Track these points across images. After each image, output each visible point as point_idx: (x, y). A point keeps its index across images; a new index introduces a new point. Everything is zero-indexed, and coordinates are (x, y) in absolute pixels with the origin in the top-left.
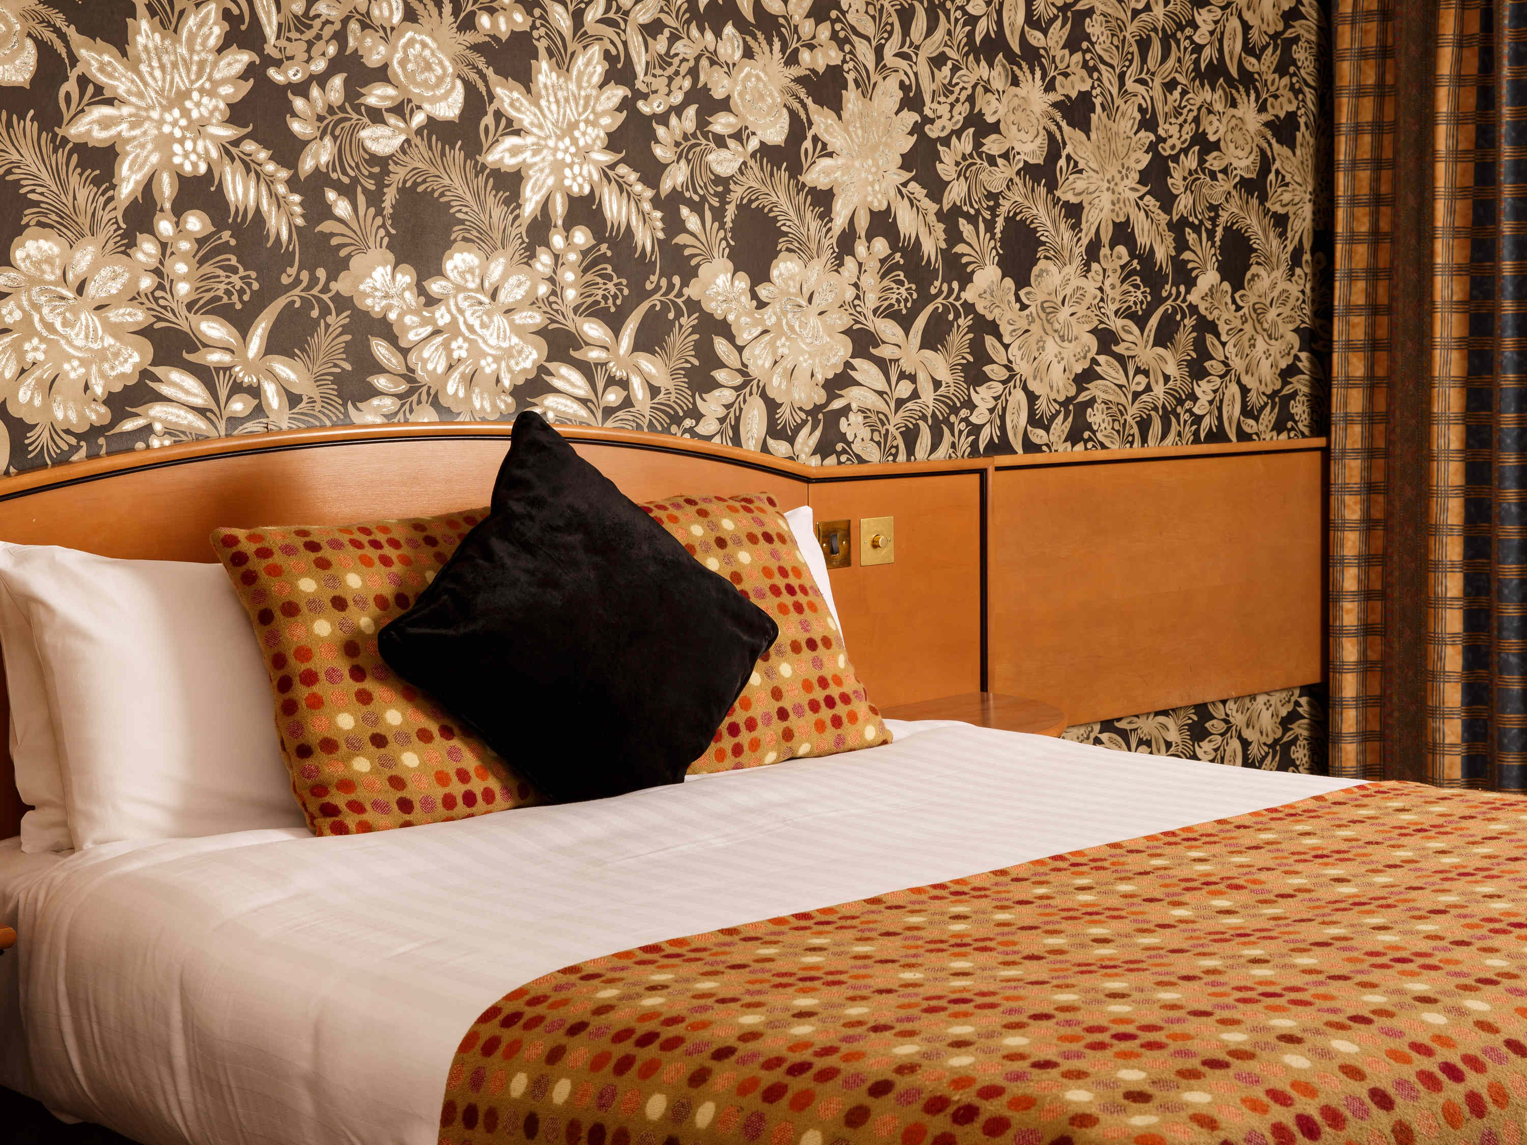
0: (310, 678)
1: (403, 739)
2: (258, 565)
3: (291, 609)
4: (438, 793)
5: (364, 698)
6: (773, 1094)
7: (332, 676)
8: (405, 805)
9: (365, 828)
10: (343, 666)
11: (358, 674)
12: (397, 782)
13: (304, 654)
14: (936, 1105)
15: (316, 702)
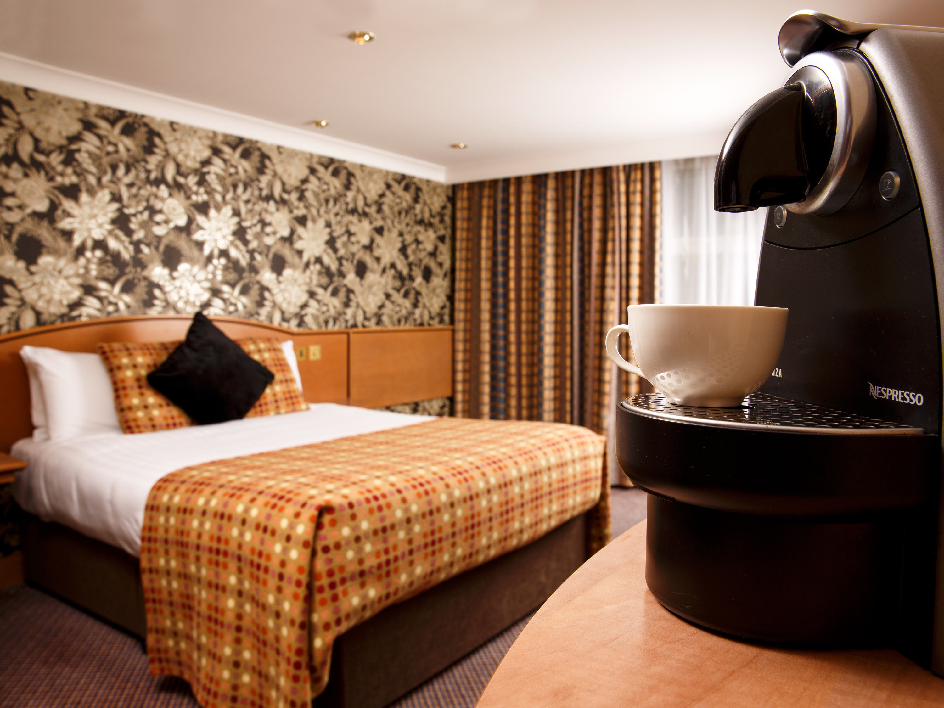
0: (124, 388)
1: (154, 406)
2: (109, 355)
3: (119, 368)
4: (164, 422)
5: (142, 394)
7: (132, 388)
8: (153, 426)
9: (140, 432)
10: (135, 384)
11: (140, 387)
12: (151, 419)
13: (123, 381)
15: (126, 396)
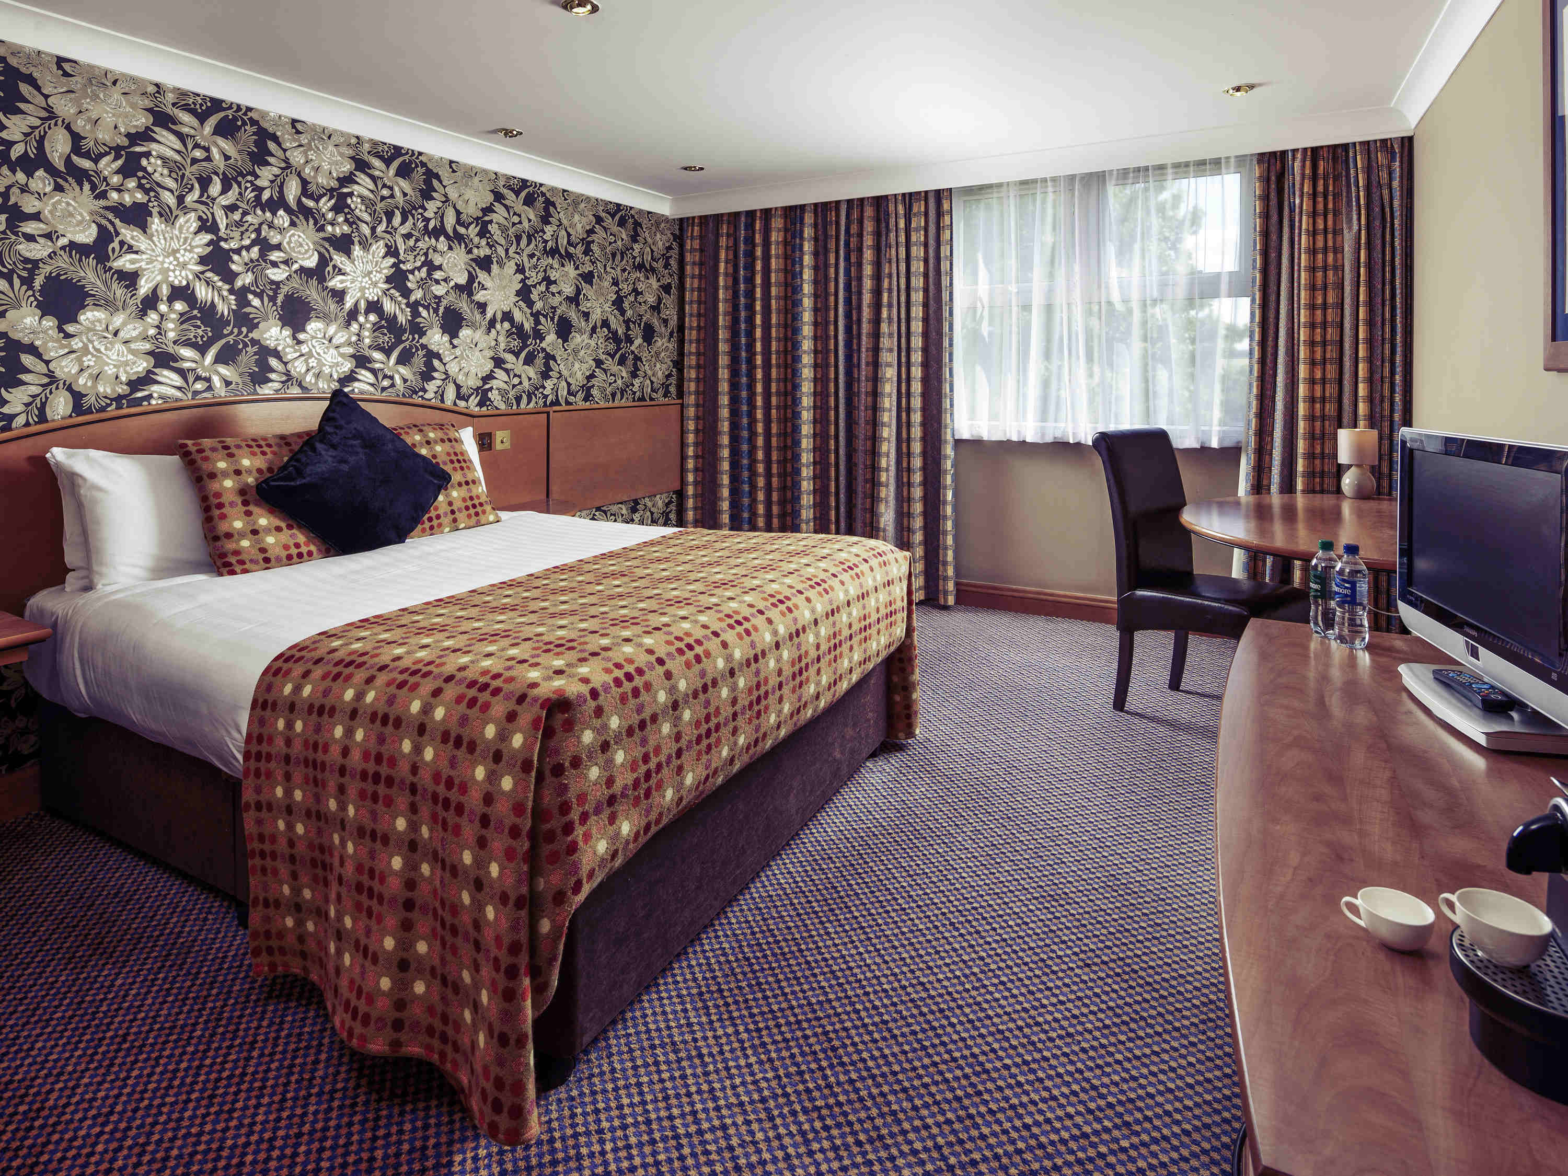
0: (220, 506)
1: (268, 531)
2: (197, 457)
3: (213, 476)
4: (284, 554)
5: (248, 514)
6: (401, 685)
7: (232, 504)
8: (267, 560)
9: (245, 571)
10: (239, 500)
11: (245, 503)
12: (263, 550)
13: (218, 495)
14: (472, 684)
15: (223, 517)
